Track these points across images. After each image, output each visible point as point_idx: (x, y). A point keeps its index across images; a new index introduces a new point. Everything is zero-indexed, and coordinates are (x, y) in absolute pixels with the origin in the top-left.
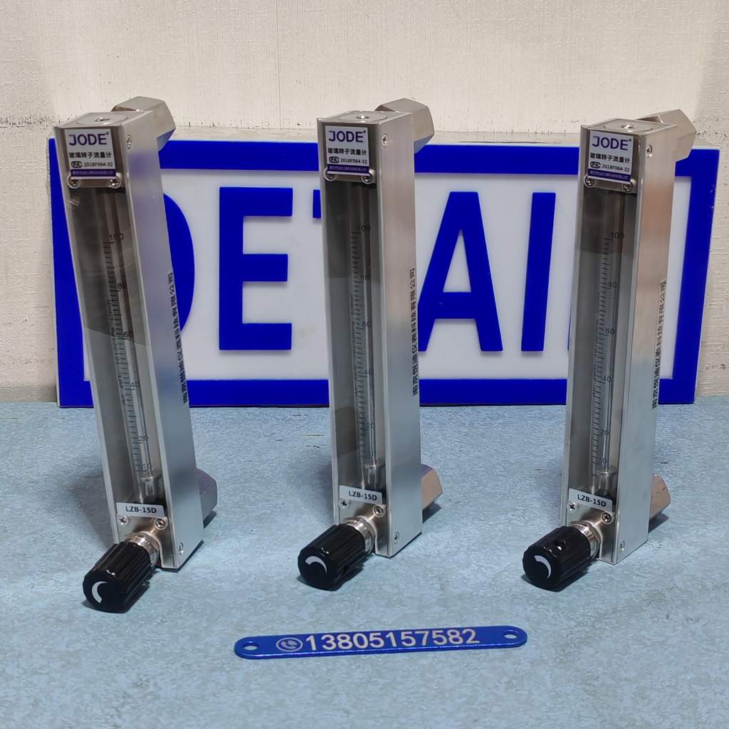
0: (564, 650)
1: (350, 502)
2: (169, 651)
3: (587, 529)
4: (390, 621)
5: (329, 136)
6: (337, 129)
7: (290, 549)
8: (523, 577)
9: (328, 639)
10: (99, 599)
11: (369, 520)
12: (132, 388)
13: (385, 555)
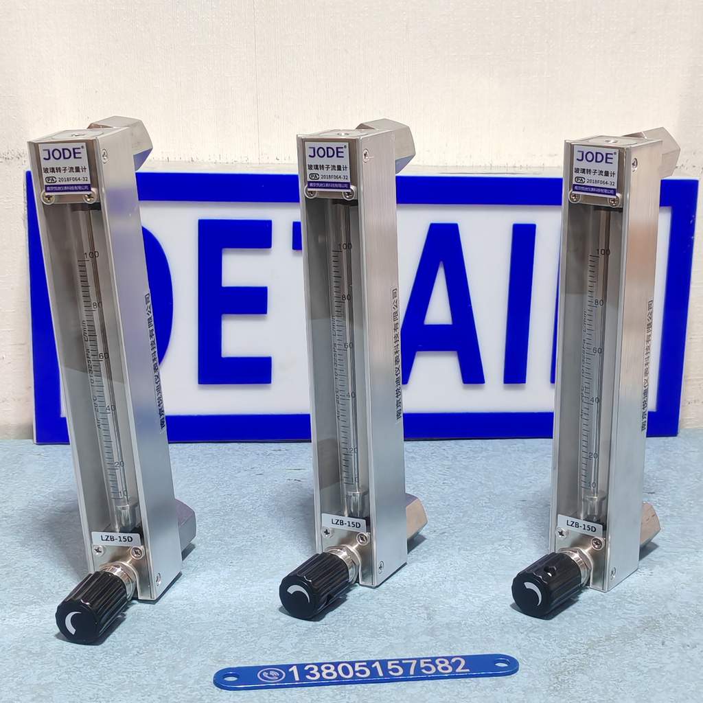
0: (558, 678)
1: (333, 530)
2: (145, 683)
3: (577, 555)
4: (375, 651)
5: (309, 152)
6: (317, 145)
7: (271, 580)
8: (512, 606)
9: (312, 669)
10: (72, 630)
11: (353, 549)
12: (108, 411)
13: (370, 584)
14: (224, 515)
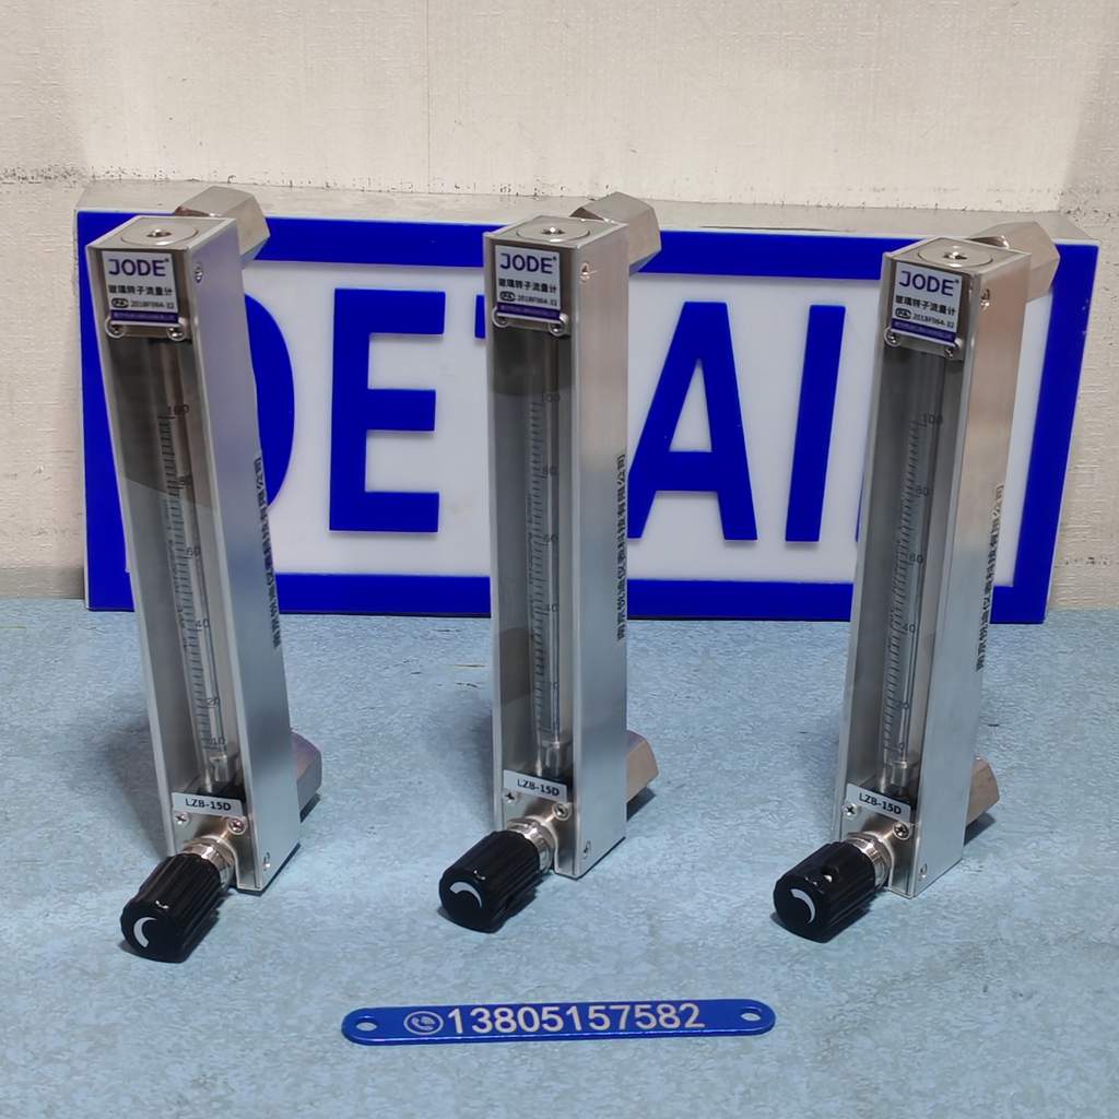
0: (828, 1041)
1: (520, 795)
3: (870, 846)
4: (573, 986)
5: (501, 261)
6: (513, 251)
9: (481, 1015)
10: (144, 942)
12: (198, 628)
13: (570, 874)
14: (363, 745)
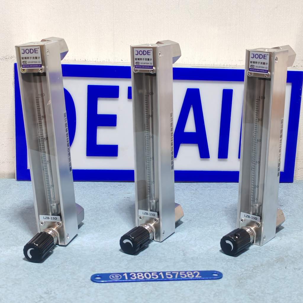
1: (143, 217)
3: (249, 230)
4: (161, 268)
6: (139, 50)
7: (116, 238)
8: (220, 251)
9: (133, 275)
10: (30, 257)
11: (152, 225)
12: (47, 163)
13: (159, 241)
